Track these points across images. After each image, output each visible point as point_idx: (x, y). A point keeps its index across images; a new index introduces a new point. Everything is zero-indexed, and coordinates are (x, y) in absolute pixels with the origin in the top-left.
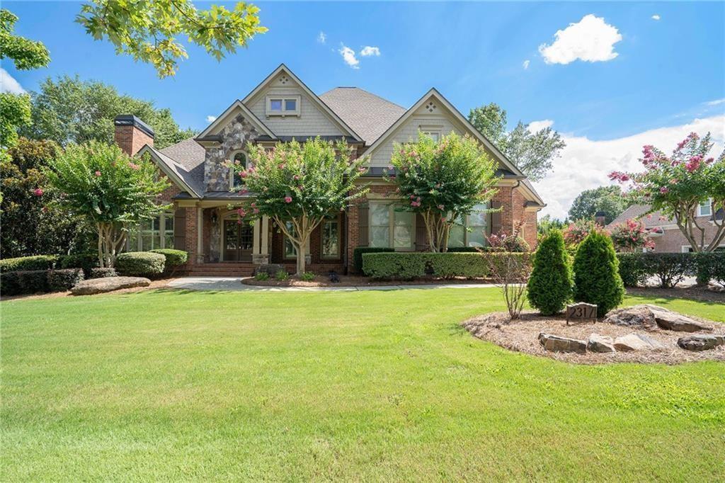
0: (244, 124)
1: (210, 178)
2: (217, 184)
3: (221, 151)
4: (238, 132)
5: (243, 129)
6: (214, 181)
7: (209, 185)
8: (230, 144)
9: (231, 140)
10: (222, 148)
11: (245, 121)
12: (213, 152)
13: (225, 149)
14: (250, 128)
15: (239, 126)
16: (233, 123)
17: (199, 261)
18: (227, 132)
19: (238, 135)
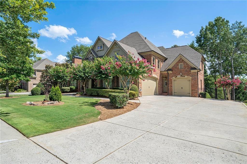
0: (92, 54)
9: (90, 59)
16: (90, 54)
19: (91, 57)
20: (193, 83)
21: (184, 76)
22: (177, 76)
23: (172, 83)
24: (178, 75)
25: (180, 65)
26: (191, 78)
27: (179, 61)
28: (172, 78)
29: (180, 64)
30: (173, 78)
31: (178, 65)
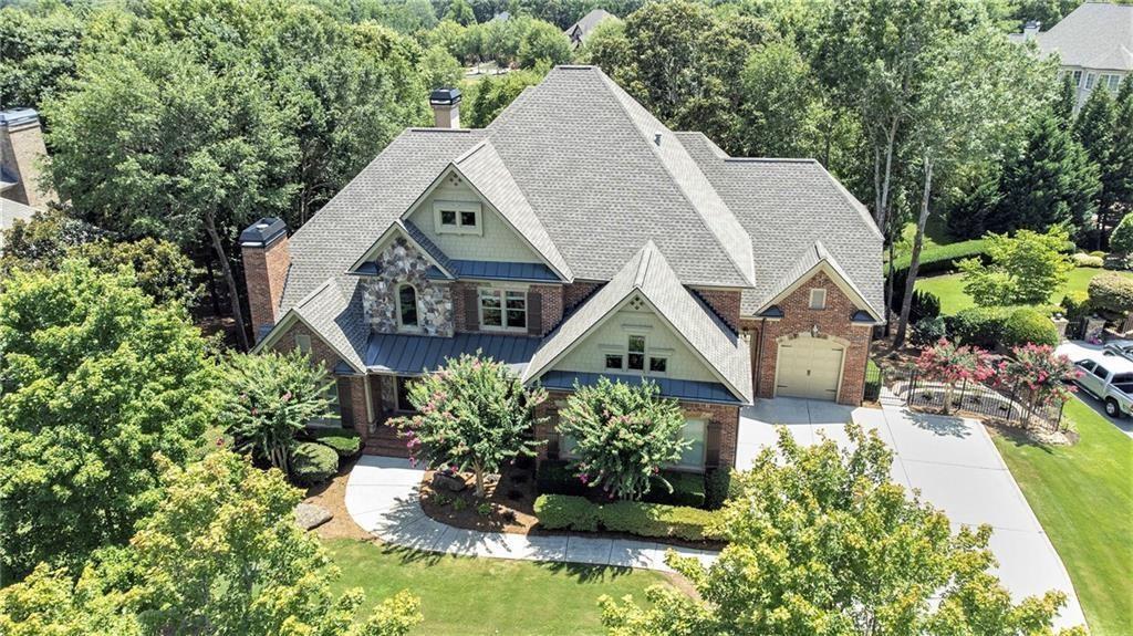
0: (407, 248)
1: (372, 316)
2: (381, 324)
3: (381, 283)
4: (400, 259)
5: (407, 255)
6: (376, 320)
7: (371, 325)
8: (391, 274)
9: (392, 269)
10: (382, 280)
11: (408, 244)
12: (371, 283)
13: (387, 281)
14: (415, 254)
15: (401, 251)
16: (393, 247)
17: (371, 430)
18: (386, 258)
19: (400, 264)
20: (853, 363)
21: (825, 337)
22: (800, 334)
23: (774, 357)
24: (803, 330)
25: (815, 292)
26: (848, 343)
27: (814, 279)
28: (777, 339)
29: (816, 289)
30: (781, 341)
31: (806, 294)
